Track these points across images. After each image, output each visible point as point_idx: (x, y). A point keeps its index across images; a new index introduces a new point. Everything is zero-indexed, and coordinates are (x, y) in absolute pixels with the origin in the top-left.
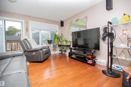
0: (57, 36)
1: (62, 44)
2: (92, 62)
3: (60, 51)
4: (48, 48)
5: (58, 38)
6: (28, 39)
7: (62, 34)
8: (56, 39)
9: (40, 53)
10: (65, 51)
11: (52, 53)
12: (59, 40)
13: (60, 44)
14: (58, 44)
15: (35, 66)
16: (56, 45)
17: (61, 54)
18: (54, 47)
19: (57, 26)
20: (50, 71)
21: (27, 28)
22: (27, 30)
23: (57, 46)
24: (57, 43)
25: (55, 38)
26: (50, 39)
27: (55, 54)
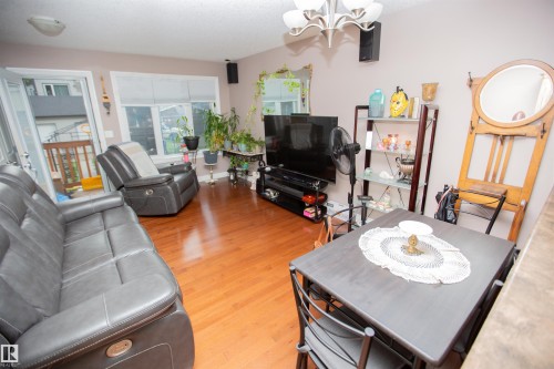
0: (217, 119)
1: (235, 151)
2: (314, 215)
3: (229, 171)
4: (190, 168)
5: (220, 127)
6: (122, 148)
7: (233, 111)
8: (214, 133)
9: (167, 192)
10: (247, 173)
11: (204, 178)
12: (226, 132)
13: (228, 149)
14: (223, 146)
15: (157, 228)
16: (217, 152)
17: (233, 181)
18: (210, 159)
19: (216, 79)
20: (204, 241)
21: (106, 101)
22: (107, 106)
23: (220, 154)
24: (218, 146)
25: (210, 126)
26: (193, 134)
27: (214, 184)
